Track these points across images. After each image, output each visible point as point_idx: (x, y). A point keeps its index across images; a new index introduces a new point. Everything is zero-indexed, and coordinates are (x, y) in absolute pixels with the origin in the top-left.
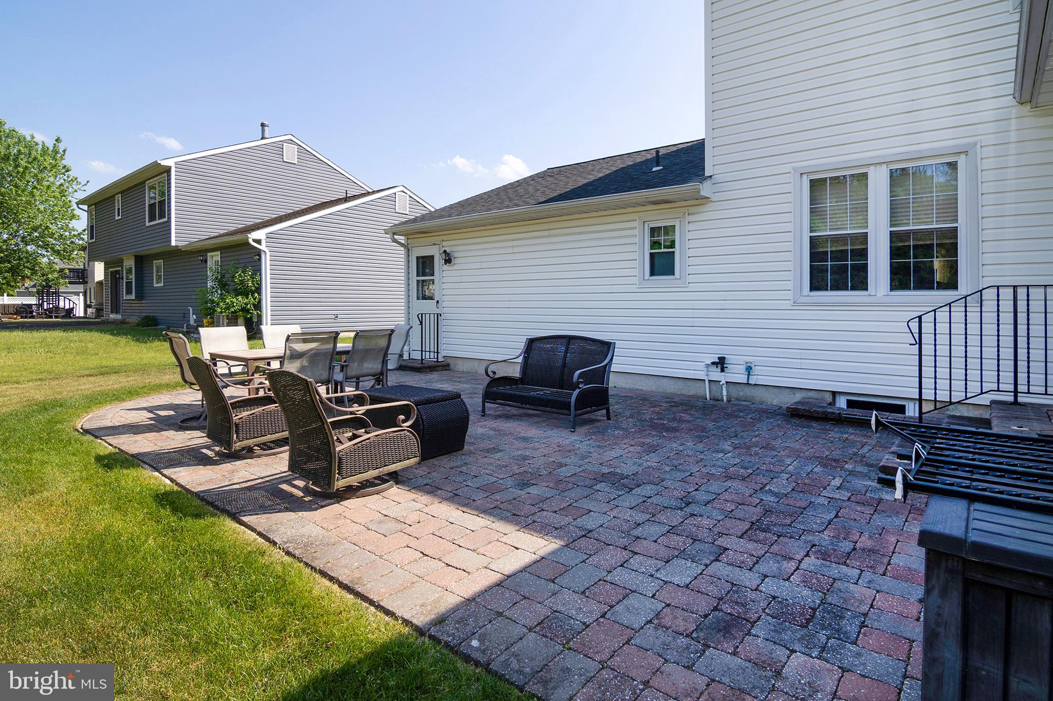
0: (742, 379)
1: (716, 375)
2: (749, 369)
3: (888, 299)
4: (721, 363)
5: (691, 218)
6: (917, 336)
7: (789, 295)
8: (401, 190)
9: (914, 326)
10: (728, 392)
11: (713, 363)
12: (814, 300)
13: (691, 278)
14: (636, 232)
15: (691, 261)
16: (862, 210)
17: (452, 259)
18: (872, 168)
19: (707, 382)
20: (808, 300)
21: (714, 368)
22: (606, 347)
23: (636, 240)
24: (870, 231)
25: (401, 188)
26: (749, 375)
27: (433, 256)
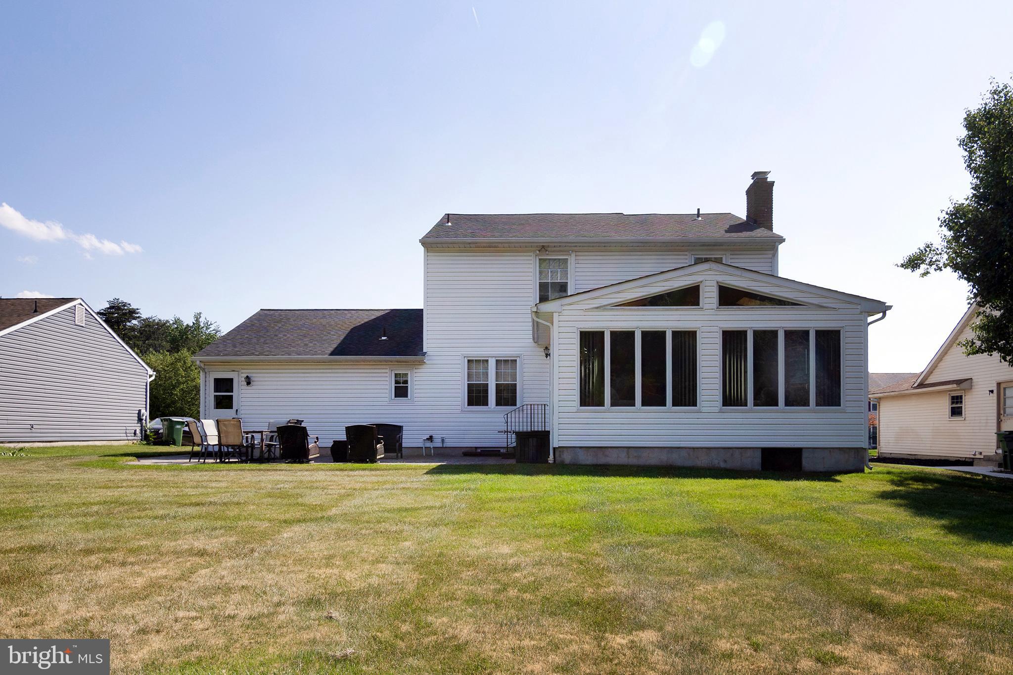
0: (440, 445)
1: (428, 444)
2: (443, 441)
3: (495, 409)
4: (431, 439)
5: (416, 371)
6: (506, 419)
7: (460, 407)
8: (79, 303)
9: (506, 416)
10: (434, 451)
11: (427, 439)
12: (469, 409)
13: (416, 399)
14: (387, 375)
15: (416, 391)
16: (486, 375)
17: (251, 381)
18: (490, 358)
19: (424, 448)
20: (466, 410)
21: (427, 441)
22: (399, 429)
23: (387, 379)
24: (489, 382)
25: (79, 301)
26: (443, 443)
27: (232, 379)
